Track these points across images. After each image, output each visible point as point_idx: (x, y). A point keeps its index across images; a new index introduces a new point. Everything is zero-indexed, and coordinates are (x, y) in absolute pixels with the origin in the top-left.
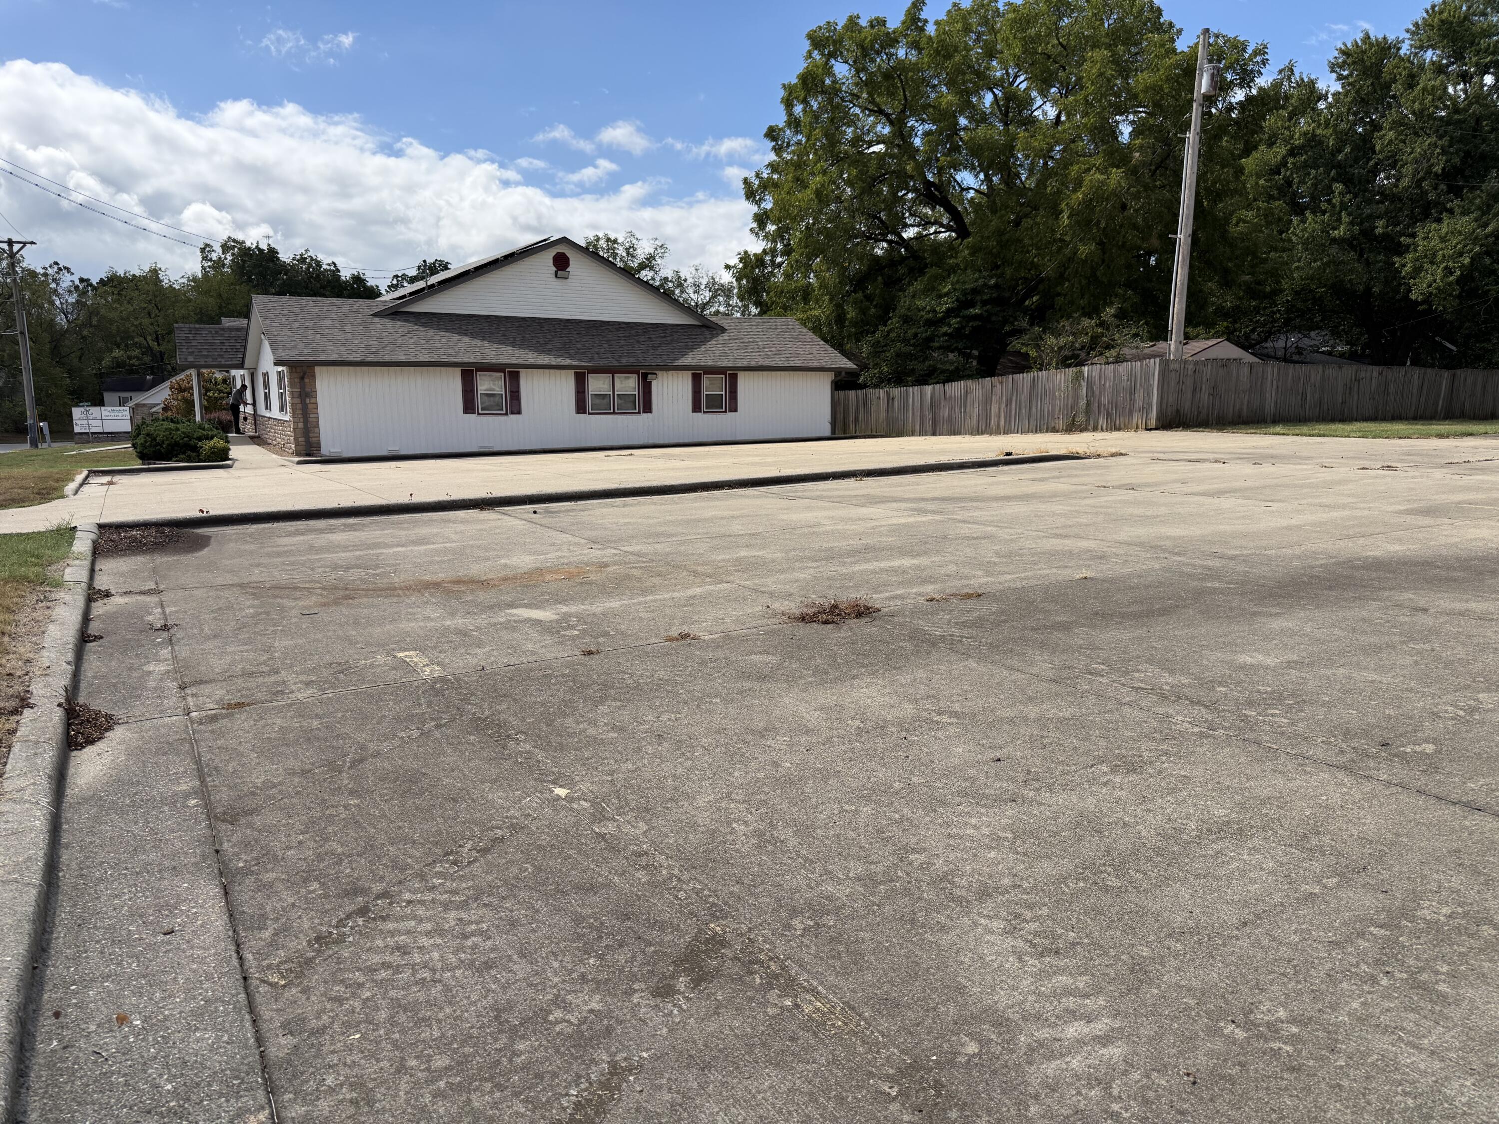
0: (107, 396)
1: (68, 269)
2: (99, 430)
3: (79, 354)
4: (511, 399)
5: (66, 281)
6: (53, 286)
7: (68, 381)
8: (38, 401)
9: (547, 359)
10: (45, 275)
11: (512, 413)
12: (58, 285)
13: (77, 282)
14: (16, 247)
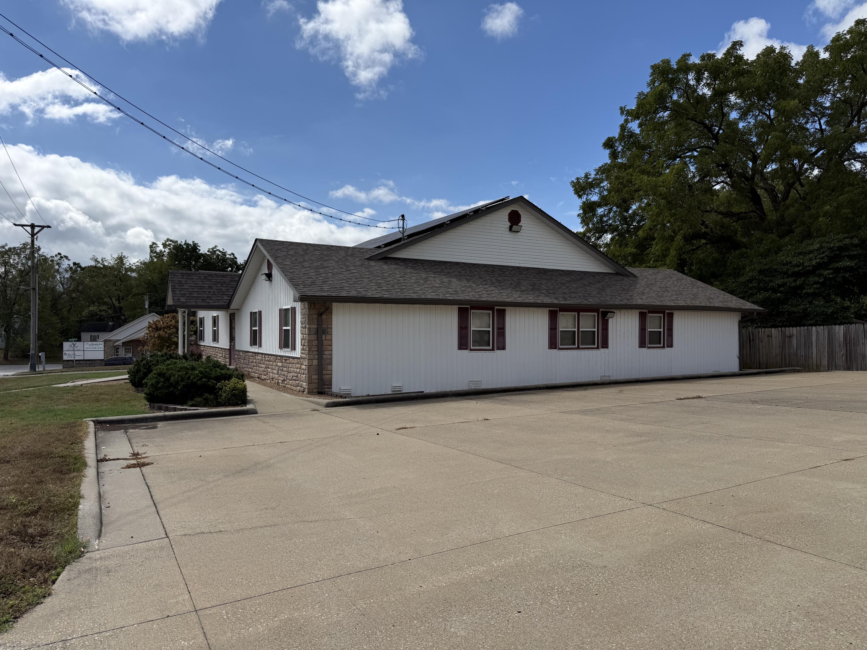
0: (84, 335)
1: (66, 257)
2: (82, 358)
3: (69, 307)
4: (498, 335)
5: (65, 264)
6: (57, 267)
7: (59, 325)
8: (39, 337)
9: (530, 299)
10: (52, 261)
11: (498, 349)
12: (59, 267)
13: (72, 265)
14: (36, 229)
